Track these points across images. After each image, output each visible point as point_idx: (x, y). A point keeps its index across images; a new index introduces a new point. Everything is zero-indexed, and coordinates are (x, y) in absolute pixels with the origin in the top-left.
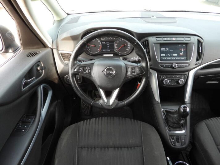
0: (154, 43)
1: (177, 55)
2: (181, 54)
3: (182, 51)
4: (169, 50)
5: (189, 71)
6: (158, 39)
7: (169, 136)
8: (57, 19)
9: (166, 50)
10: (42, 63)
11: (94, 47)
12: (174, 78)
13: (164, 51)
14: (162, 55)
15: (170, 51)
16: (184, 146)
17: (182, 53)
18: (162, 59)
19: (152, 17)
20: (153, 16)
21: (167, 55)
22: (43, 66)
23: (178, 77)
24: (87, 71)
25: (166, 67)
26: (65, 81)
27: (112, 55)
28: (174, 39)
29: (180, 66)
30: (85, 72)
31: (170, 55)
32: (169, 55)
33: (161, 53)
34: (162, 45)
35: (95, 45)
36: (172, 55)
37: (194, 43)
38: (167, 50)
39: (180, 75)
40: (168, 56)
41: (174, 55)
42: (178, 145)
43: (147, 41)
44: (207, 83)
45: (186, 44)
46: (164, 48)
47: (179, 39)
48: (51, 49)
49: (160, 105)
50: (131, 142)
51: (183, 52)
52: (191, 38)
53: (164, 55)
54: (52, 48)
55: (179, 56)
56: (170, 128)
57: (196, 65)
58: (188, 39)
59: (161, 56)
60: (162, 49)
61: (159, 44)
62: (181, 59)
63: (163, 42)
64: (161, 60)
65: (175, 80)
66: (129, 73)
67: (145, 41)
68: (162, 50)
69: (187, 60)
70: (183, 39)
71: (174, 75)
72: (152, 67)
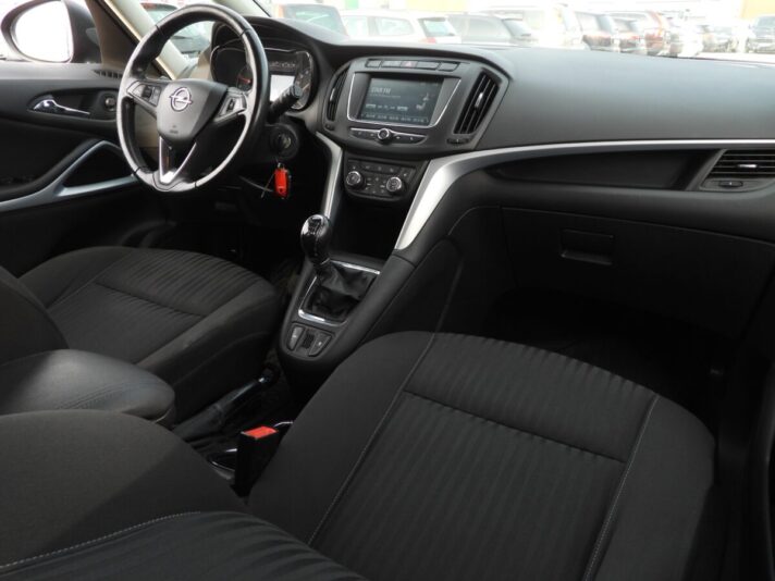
0: (357, 73)
1: (406, 109)
2: (417, 107)
3: (425, 99)
4: (390, 94)
5: (431, 157)
6: (372, 63)
7: (293, 322)
9: (382, 93)
12: (380, 172)
13: (376, 95)
14: (367, 106)
15: (394, 97)
17: (422, 105)
18: (365, 114)
21: (380, 107)
23: (392, 170)
24: (151, 98)
25: (364, 136)
28: (409, 64)
29: (401, 137)
30: (146, 98)
31: (389, 107)
32: (386, 106)
36: (393, 108)
37: (459, 78)
38: (385, 94)
39: (398, 168)
40: (382, 111)
41: (399, 108)
45: (440, 79)
47: (423, 64)
51: (427, 102)
52: (461, 65)
55: (412, 112)
57: (449, 141)
58: (452, 66)
59: (362, 109)
60: (373, 89)
61: (368, 76)
62: (415, 119)
64: (359, 117)
66: (224, 111)
68: (373, 93)
69: (429, 124)
70: (433, 65)
71: (384, 166)
72: (332, 133)
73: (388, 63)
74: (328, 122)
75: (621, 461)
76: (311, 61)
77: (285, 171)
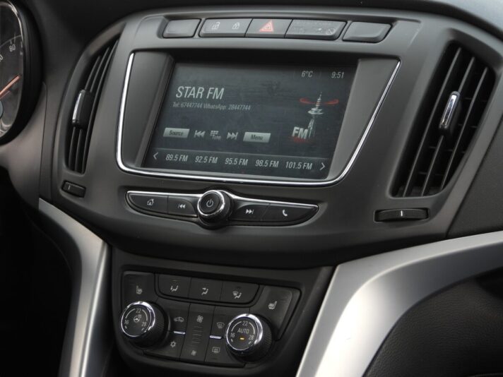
0: (136, 51)
1: (265, 137)
2: (302, 132)
3: (313, 112)
4: (226, 100)
13: (189, 105)
14: (167, 132)
15: (233, 107)
17: (305, 126)
28: (268, 27)
31: (223, 133)
32: (214, 133)
33: (166, 116)
38: (212, 101)
39: (252, 287)
40: (209, 144)
51: (317, 118)
53: (184, 132)
55: (283, 145)
59: (156, 140)
60: (181, 91)
65: (211, 319)
68: (182, 99)
71: (217, 284)
72: (77, 202)
73: (215, 26)
74: (68, 173)
76: (22, 23)
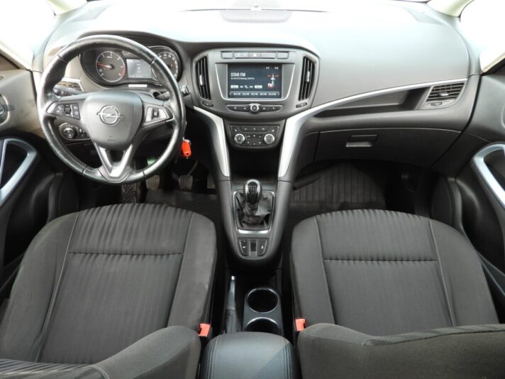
0: (217, 63)
1: (261, 87)
2: (271, 85)
3: (273, 79)
4: (246, 77)
5: (286, 117)
6: (225, 55)
7: (238, 238)
8: (60, 11)
9: (240, 77)
10: (5, 98)
11: (111, 69)
12: (255, 131)
13: (236, 78)
14: (232, 87)
15: (249, 78)
16: (262, 258)
17: (271, 83)
18: (233, 94)
19: (253, 9)
20: (257, 7)
21: (242, 87)
22: (7, 103)
23: (263, 129)
24: (72, 113)
25: (239, 109)
26: (62, 135)
27: (146, 86)
28: (255, 55)
29: (266, 107)
30: (68, 115)
31: (248, 86)
32: (246, 86)
33: (231, 82)
34: (233, 66)
35: (112, 65)
36: (251, 87)
37: (293, 64)
38: (242, 77)
39: (267, 127)
40: (244, 90)
41: (256, 87)
42: (253, 256)
43: (206, 58)
44: (347, 146)
45: (280, 65)
46: (236, 72)
47: (264, 55)
48: (29, 73)
49: (229, 182)
50: (164, 245)
51: (274, 81)
52: (290, 53)
53: (237, 87)
54: (32, 70)
55: (266, 89)
56: (243, 224)
57: (297, 106)
58: (285, 55)
59: (230, 89)
60: (233, 74)
61: (227, 66)
62: (270, 94)
63: (234, 60)
64: (229, 96)
65: (257, 136)
66: (148, 118)
67: (203, 59)
68: (233, 77)
69: (280, 97)
70: (272, 55)
71: (257, 127)
72: (211, 108)
75: (436, 260)
77: (188, 141)
